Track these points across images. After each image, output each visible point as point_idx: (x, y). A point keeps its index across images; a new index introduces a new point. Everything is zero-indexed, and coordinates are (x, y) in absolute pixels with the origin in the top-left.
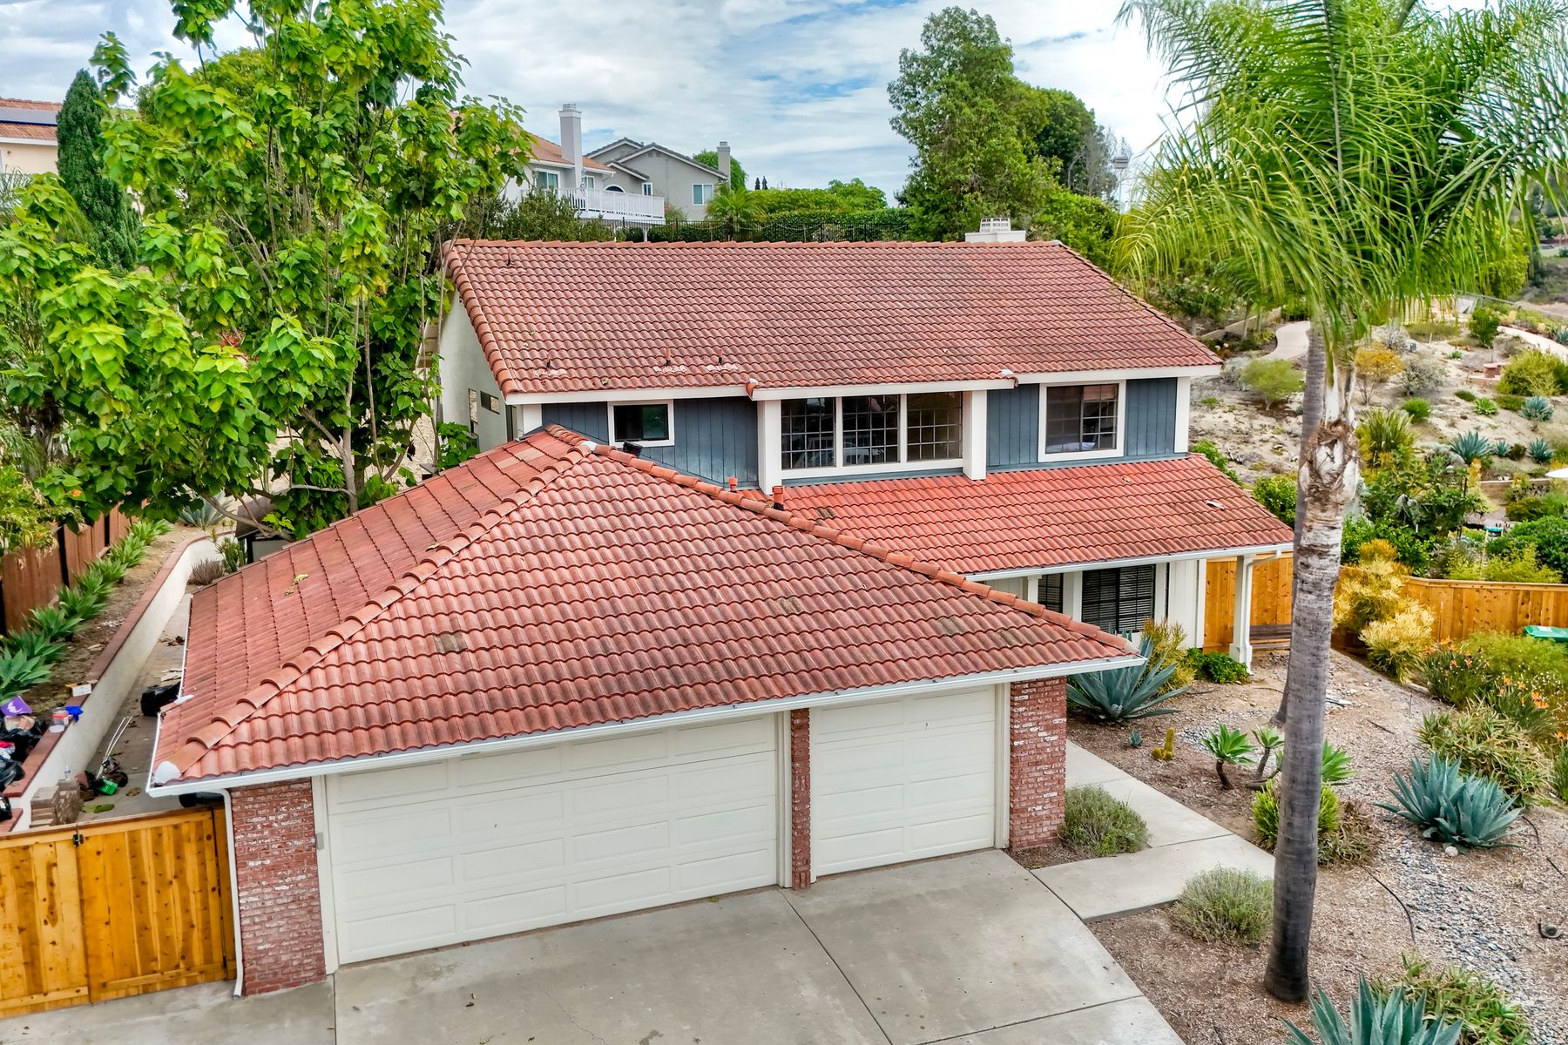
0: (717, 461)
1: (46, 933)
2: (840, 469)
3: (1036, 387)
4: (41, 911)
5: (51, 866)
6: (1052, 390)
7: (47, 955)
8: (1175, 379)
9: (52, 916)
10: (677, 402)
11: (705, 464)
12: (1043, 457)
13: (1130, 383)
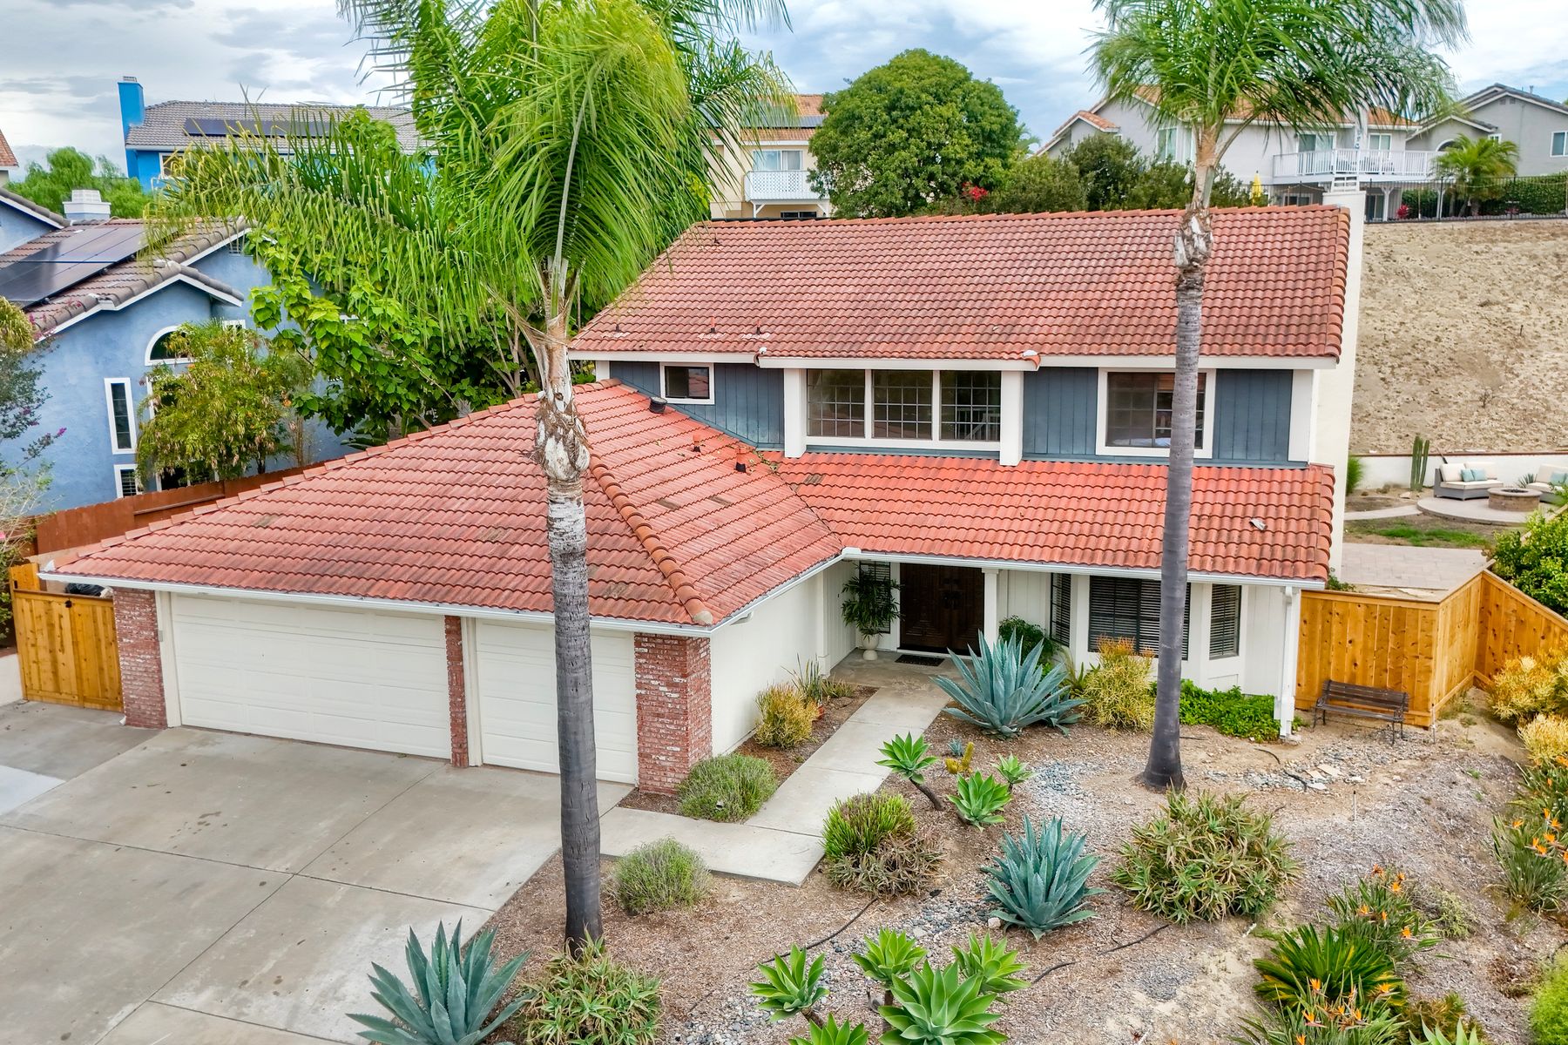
0: (753, 422)
1: (60, 656)
2: (868, 441)
3: (1094, 371)
4: (58, 646)
5: (61, 616)
6: (1113, 376)
7: (62, 670)
8: (1291, 372)
9: (62, 650)
10: (716, 365)
11: (741, 424)
12: (1102, 449)
13: (1221, 373)
